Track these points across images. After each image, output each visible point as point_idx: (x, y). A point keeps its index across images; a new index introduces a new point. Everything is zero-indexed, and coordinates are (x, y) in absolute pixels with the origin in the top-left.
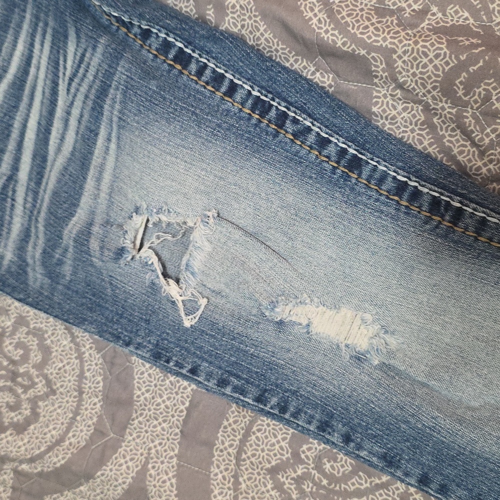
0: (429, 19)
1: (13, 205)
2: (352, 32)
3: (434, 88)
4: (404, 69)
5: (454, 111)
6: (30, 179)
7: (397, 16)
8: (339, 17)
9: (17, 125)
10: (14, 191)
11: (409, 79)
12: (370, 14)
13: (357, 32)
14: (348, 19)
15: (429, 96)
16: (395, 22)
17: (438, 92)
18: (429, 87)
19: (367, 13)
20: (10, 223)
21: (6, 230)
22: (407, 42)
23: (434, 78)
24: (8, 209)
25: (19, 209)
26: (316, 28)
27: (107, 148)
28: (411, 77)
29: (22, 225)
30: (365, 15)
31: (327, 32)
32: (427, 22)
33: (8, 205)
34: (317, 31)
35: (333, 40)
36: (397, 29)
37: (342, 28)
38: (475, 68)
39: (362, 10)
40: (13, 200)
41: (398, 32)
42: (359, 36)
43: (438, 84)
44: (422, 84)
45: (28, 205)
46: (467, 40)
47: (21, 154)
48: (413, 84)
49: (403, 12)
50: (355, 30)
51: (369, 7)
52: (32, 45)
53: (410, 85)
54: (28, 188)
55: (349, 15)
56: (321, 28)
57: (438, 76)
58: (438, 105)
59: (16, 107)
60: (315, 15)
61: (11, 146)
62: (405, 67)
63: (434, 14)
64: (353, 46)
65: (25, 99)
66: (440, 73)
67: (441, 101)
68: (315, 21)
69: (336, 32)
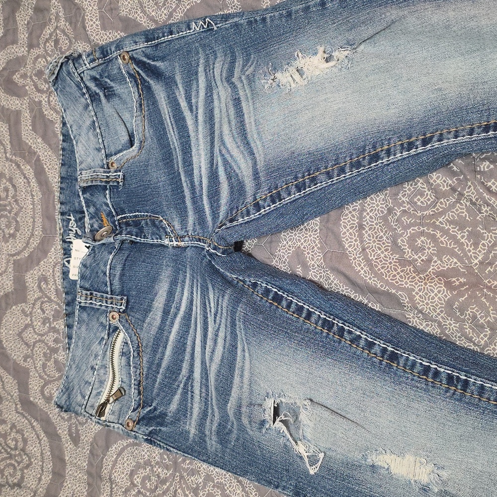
0: (433, 266)
1: (192, 396)
2: (386, 279)
3: (442, 312)
4: (421, 301)
5: (457, 325)
6: (202, 378)
7: (413, 265)
8: (376, 269)
9: (189, 343)
10: (192, 387)
11: (425, 307)
12: (396, 266)
13: (389, 279)
14: (382, 271)
15: (439, 317)
16: (412, 269)
17: (444, 314)
18: (438, 311)
19: (394, 265)
20: (191, 408)
21: (189, 413)
22: (421, 284)
23: (440, 305)
24: (189, 399)
25: (197, 398)
26: (364, 276)
27: (244, 356)
28: (426, 306)
29: (200, 408)
30: (393, 267)
31: (370, 279)
32: (432, 268)
33: (189, 396)
34: (365, 278)
35: (374, 284)
36: (414, 275)
37: (379, 276)
38: (463, 299)
39: (390, 263)
40: (193, 392)
41: (414, 277)
42: (390, 281)
43: (443, 309)
44: (434, 310)
45: (203, 395)
46: (458, 280)
47: (194, 361)
48: (428, 310)
49: (416, 262)
50: (387, 277)
51: (394, 260)
52: (192, 293)
53: (426, 311)
54: (201, 383)
55: (382, 268)
56: (367, 277)
57: (442, 304)
58: (446, 322)
59: (188, 332)
60: (362, 268)
61: (187, 357)
62: (422, 300)
63: (435, 262)
64: (387, 287)
65: (193, 326)
66: (443, 302)
67: (448, 320)
68: (362, 272)
69: (376, 279)
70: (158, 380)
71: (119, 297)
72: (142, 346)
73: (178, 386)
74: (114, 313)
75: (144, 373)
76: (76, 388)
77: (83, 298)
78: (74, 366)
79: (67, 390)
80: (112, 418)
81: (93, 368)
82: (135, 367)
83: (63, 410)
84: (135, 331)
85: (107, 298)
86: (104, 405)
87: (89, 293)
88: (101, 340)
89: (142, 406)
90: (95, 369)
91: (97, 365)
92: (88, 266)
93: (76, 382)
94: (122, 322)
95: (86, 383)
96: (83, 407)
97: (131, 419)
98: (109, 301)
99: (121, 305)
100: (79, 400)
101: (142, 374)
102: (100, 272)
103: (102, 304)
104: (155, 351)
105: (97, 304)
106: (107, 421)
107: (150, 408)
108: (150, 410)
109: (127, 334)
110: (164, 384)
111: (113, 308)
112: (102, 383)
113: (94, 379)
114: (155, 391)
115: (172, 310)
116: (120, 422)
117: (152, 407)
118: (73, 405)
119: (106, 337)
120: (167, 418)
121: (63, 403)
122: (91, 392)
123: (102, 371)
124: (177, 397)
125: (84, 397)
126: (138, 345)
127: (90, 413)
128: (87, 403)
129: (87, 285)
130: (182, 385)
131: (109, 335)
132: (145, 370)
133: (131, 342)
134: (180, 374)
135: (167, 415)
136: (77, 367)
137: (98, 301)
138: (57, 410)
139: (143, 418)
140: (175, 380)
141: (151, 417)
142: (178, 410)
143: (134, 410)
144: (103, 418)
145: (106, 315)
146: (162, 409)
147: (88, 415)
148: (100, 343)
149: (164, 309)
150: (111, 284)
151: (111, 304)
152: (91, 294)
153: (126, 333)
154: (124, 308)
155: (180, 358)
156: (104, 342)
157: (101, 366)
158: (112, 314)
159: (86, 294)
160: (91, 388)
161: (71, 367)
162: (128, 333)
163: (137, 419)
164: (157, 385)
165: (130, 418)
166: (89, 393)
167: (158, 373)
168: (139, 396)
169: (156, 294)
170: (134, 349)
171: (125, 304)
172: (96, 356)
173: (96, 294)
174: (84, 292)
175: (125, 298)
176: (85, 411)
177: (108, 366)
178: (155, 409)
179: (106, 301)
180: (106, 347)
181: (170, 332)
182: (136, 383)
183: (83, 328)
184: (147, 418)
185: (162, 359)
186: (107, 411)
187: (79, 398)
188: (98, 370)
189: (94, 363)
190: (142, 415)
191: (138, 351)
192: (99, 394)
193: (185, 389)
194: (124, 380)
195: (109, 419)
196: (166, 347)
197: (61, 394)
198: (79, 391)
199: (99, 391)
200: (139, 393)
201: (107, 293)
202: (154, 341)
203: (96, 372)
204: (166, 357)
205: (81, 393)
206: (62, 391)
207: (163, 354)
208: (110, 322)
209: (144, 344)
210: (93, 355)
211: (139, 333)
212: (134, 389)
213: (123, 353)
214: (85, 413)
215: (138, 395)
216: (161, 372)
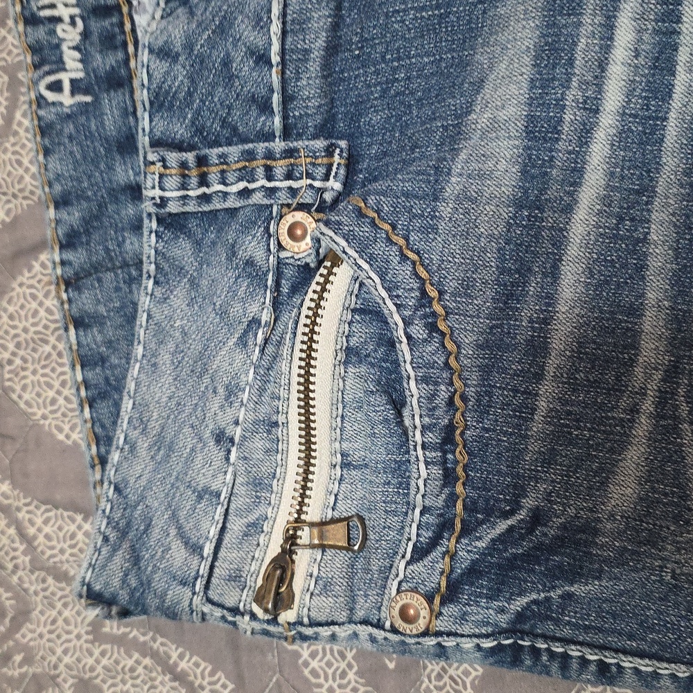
70: (542, 404)
71: (320, 144)
72: (441, 293)
73: (634, 410)
74: (299, 216)
75: (471, 392)
76: (160, 520)
77: (172, 182)
78: (143, 445)
79: (123, 534)
80: (324, 607)
81: (222, 438)
82: (425, 380)
83: (114, 610)
84: (402, 242)
85: (269, 155)
86: (283, 565)
87: (190, 157)
88: (246, 332)
89: (458, 526)
90: (232, 441)
91: (237, 423)
92: (178, 47)
93: (155, 501)
94: (339, 223)
95: (200, 497)
96: (199, 586)
97: (415, 590)
98: (280, 167)
99: (326, 178)
100: (178, 562)
101: (464, 398)
102: (238, 56)
103: (252, 186)
104: (508, 297)
105: (228, 189)
106: (306, 620)
107: (509, 522)
108: (511, 529)
109: (365, 266)
110: (569, 413)
111: (293, 192)
112: (261, 485)
113: (229, 477)
114: (534, 446)
115: (568, 117)
116: (360, 614)
117: (522, 515)
118: (159, 582)
119: (266, 317)
120: (601, 540)
121: (116, 582)
122: (223, 529)
123: (258, 444)
124: (634, 456)
125: (196, 549)
126: (424, 293)
127: (230, 602)
128: (212, 567)
129: (180, 130)
130: (648, 406)
131: (276, 304)
132: (474, 379)
133: (388, 290)
134: (632, 362)
135: (596, 532)
136: (159, 442)
137: (231, 177)
138: (93, 613)
139: (473, 572)
140: (617, 390)
141: (515, 556)
142: (646, 503)
143: (420, 553)
144: (288, 616)
145: (267, 229)
146: (571, 511)
147: (218, 613)
148: (243, 342)
149: (531, 119)
150: (287, 100)
151: (289, 176)
152: (202, 161)
153: (361, 262)
154: (338, 186)
155: (627, 298)
156: (260, 336)
157: (256, 422)
158: (290, 218)
159: (184, 165)
160: (220, 510)
161: (133, 448)
162: (371, 260)
163: (444, 584)
164: (538, 425)
165: (405, 586)
166: (214, 532)
167: (539, 377)
168: (446, 491)
169: (479, 85)
170: (407, 313)
171: (342, 171)
172: (232, 392)
173: (220, 157)
174: (173, 157)
175: (343, 144)
176: (210, 601)
177: (281, 419)
178: (537, 518)
179: (268, 169)
180: (270, 349)
181: (568, 209)
182: (432, 438)
183: (179, 298)
184: (491, 565)
185: (546, 322)
186: (299, 584)
187: (178, 554)
188: (244, 438)
189: (224, 419)
190: (465, 558)
191: (425, 316)
192: (255, 528)
193: (663, 417)
194: (356, 457)
195: (313, 614)
196: (554, 274)
197: (104, 551)
198: (173, 532)
199: (251, 518)
200: (449, 477)
201: (270, 137)
202: (502, 258)
203: (234, 450)
204: (562, 308)
205: (181, 534)
206: (106, 539)
207: (549, 299)
208: (283, 255)
209: (451, 285)
210: (221, 390)
211: (421, 246)
212: (427, 463)
213: (349, 351)
214: (207, 608)
215: (444, 486)
216: (550, 370)
